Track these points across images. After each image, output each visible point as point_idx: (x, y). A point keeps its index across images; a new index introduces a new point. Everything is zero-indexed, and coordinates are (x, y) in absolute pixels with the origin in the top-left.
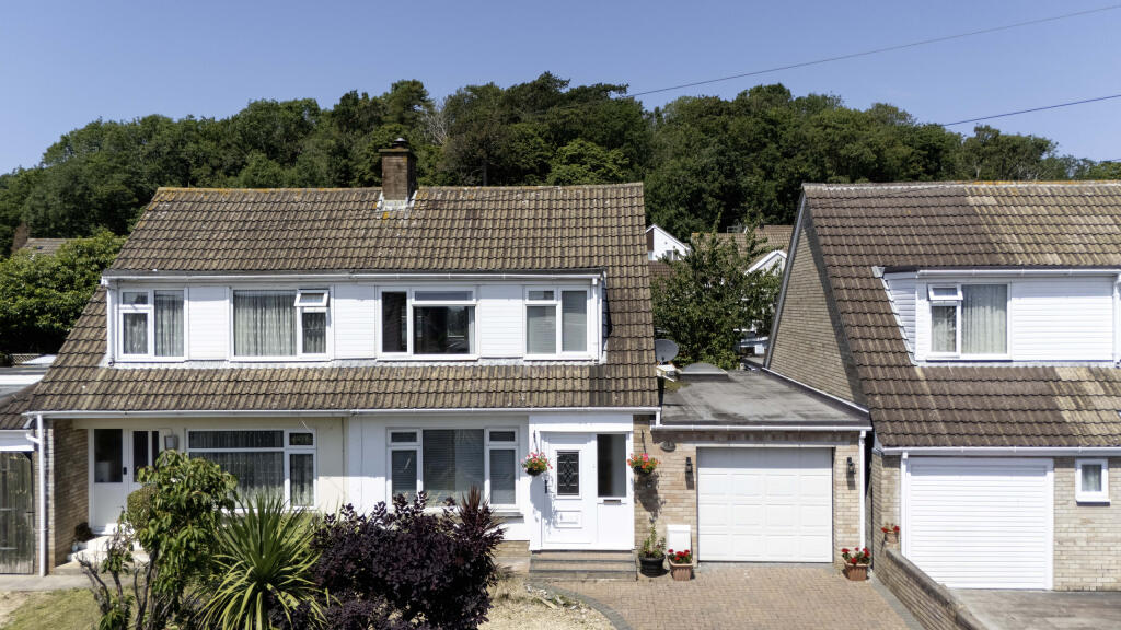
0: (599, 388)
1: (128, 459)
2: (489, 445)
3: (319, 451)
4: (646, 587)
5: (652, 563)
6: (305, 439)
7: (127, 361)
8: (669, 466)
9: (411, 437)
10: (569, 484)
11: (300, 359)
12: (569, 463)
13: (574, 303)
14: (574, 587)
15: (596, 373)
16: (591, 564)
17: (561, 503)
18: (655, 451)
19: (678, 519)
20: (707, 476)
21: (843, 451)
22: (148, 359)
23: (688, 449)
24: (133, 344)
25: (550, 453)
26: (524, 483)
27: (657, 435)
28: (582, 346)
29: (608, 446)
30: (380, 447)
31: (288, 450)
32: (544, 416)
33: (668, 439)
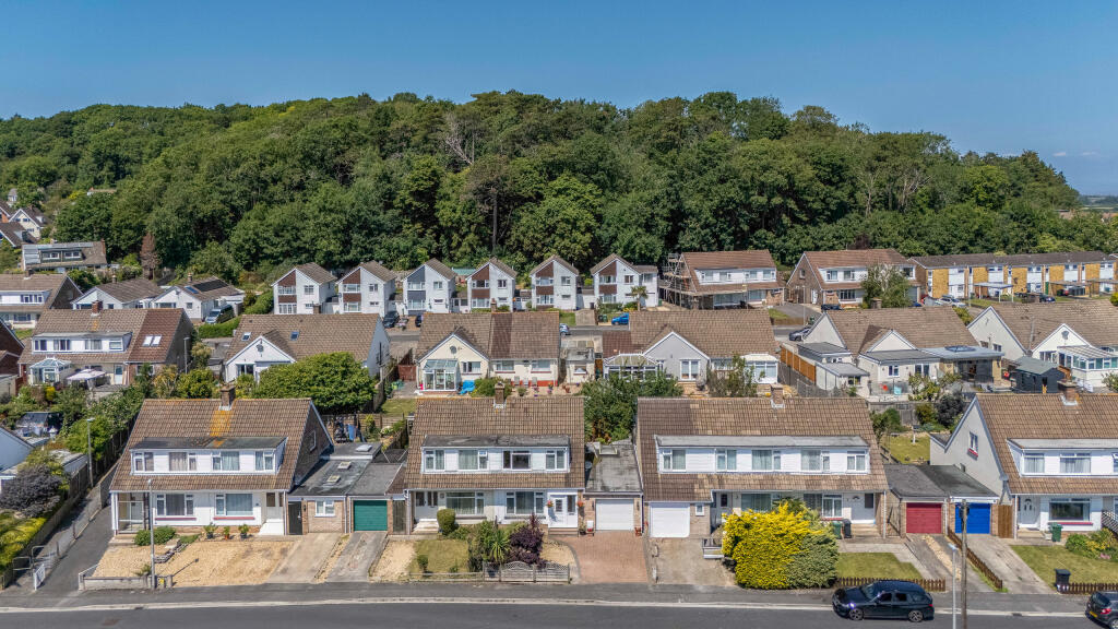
0: (568, 481)
1: (426, 500)
2: (535, 497)
3: (486, 498)
4: (580, 539)
5: (583, 532)
6: (482, 494)
7: (428, 472)
8: (588, 504)
9: (512, 494)
10: (559, 508)
11: (479, 471)
12: (559, 503)
13: (560, 454)
14: (559, 539)
15: (567, 476)
16: (565, 533)
17: (557, 515)
18: (584, 500)
19: (590, 519)
20: (599, 507)
21: (636, 500)
22: (434, 471)
23: (593, 499)
24: (429, 465)
25: (554, 500)
26: (546, 509)
27: (584, 496)
28: (563, 467)
29: (571, 499)
30: (504, 498)
31: (476, 498)
32: (552, 491)
33: (587, 497)
